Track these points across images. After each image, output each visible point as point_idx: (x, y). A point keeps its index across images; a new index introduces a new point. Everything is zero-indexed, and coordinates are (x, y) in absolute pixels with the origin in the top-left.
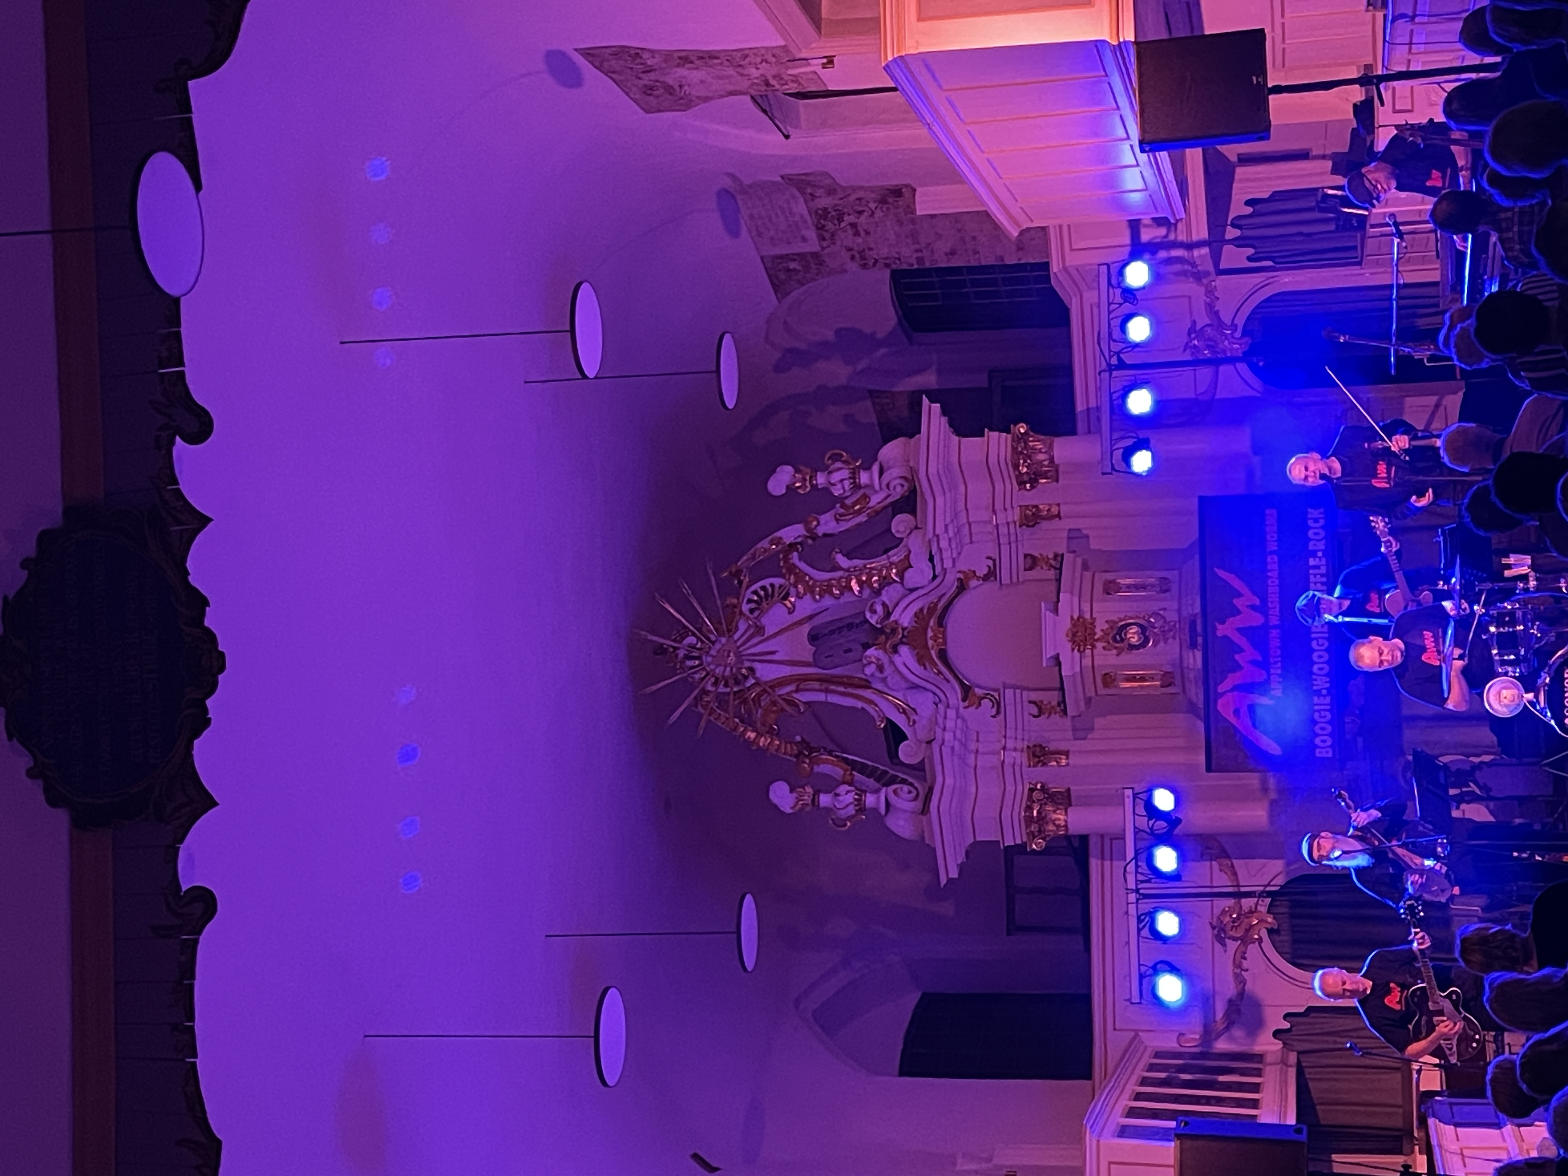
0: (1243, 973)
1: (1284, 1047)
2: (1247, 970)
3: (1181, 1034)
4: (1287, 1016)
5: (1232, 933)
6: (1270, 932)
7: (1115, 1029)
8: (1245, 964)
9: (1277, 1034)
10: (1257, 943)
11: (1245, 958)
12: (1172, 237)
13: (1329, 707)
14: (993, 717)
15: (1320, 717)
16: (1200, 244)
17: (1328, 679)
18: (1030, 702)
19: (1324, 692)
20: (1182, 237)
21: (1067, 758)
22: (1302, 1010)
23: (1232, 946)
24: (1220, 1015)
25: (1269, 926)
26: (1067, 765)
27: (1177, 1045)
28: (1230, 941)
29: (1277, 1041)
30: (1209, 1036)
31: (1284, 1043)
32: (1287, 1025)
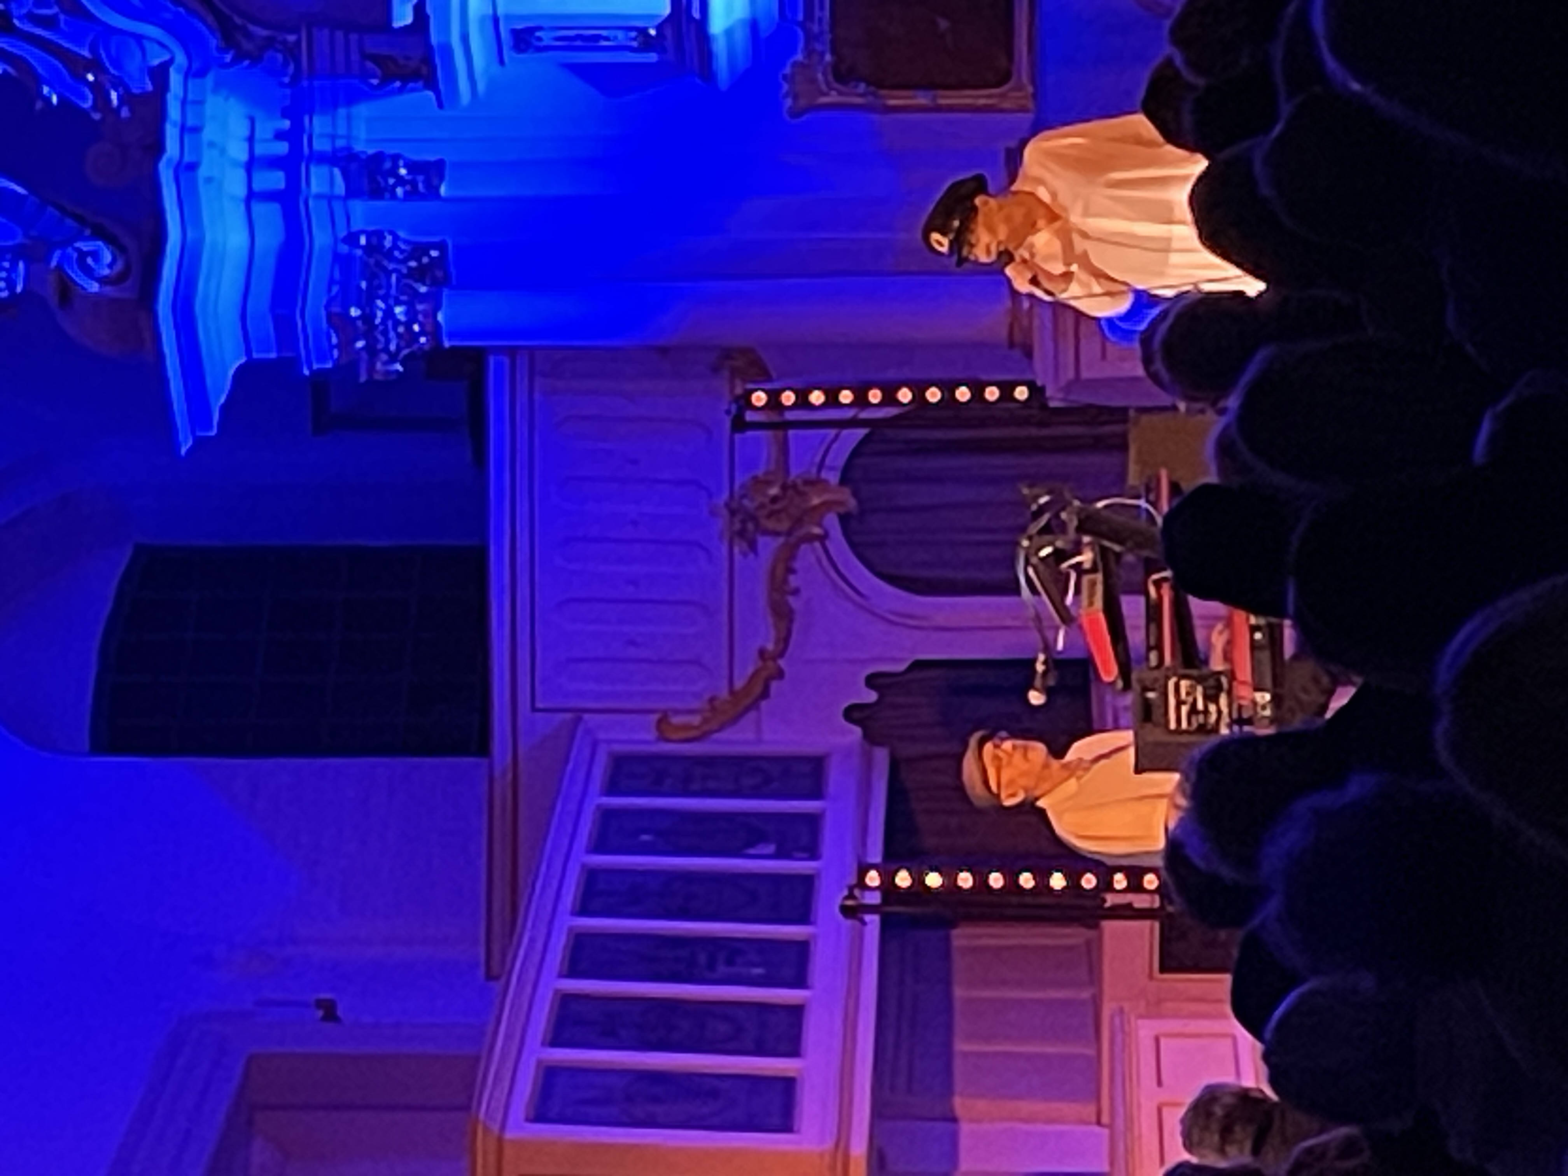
0: (791, 599)
1: (865, 736)
2: (796, 592)
3: (665, 717)
4: (872, 681)
5: (770, 524)
6: (845, 519)
7: (534, 709)
8: (794, 581)
9: (852, 714)
10: (817, 545)
11: (793, 571)
22: (902, 667)
23: (769, 546)
24: (741, 679)
25: (842, 510)
28: (768, 539)
29: (852, 727)
31: (866, 730)
32: (872, 697)
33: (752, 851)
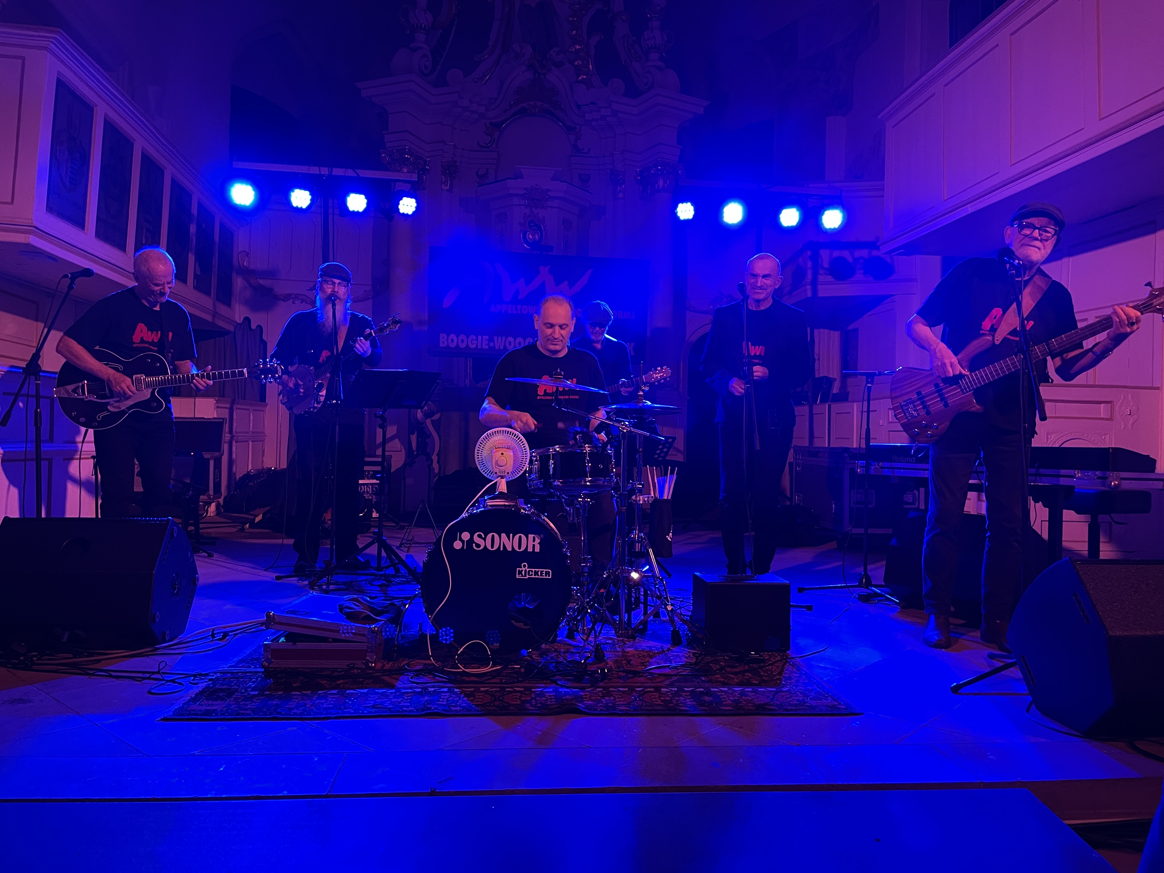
0: (292, 300)
1: (238, 324)
3: (247, 254)
4: (260, 327)
8: (298, 302)
9: (247, 320)
11: (302, 302)
12: (821, 271)
13: (479, 347)
14: (478, 142)
15: (472, 340)
16: (815, 290)
17: (502, 348)
18: (487, 170)
19: (492, 344)
20: (821, 278)
21: (447, 190)
24: (261, 282)
26: (442, 190)
27: (240, 251)
29: (242, 320)
30: (247, 273)
31: (241, 324)
32: (253, 327)
33: (197, 265)
